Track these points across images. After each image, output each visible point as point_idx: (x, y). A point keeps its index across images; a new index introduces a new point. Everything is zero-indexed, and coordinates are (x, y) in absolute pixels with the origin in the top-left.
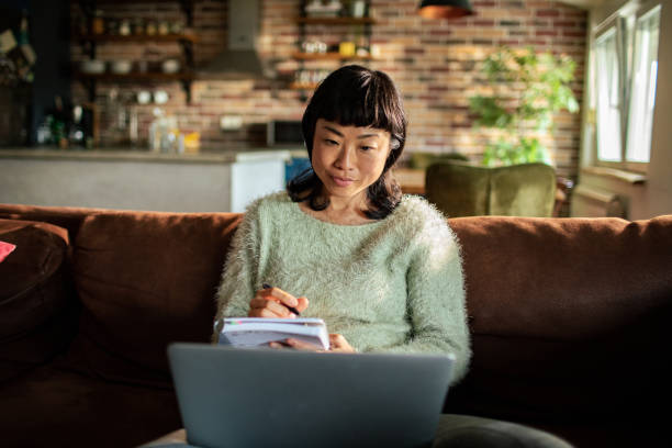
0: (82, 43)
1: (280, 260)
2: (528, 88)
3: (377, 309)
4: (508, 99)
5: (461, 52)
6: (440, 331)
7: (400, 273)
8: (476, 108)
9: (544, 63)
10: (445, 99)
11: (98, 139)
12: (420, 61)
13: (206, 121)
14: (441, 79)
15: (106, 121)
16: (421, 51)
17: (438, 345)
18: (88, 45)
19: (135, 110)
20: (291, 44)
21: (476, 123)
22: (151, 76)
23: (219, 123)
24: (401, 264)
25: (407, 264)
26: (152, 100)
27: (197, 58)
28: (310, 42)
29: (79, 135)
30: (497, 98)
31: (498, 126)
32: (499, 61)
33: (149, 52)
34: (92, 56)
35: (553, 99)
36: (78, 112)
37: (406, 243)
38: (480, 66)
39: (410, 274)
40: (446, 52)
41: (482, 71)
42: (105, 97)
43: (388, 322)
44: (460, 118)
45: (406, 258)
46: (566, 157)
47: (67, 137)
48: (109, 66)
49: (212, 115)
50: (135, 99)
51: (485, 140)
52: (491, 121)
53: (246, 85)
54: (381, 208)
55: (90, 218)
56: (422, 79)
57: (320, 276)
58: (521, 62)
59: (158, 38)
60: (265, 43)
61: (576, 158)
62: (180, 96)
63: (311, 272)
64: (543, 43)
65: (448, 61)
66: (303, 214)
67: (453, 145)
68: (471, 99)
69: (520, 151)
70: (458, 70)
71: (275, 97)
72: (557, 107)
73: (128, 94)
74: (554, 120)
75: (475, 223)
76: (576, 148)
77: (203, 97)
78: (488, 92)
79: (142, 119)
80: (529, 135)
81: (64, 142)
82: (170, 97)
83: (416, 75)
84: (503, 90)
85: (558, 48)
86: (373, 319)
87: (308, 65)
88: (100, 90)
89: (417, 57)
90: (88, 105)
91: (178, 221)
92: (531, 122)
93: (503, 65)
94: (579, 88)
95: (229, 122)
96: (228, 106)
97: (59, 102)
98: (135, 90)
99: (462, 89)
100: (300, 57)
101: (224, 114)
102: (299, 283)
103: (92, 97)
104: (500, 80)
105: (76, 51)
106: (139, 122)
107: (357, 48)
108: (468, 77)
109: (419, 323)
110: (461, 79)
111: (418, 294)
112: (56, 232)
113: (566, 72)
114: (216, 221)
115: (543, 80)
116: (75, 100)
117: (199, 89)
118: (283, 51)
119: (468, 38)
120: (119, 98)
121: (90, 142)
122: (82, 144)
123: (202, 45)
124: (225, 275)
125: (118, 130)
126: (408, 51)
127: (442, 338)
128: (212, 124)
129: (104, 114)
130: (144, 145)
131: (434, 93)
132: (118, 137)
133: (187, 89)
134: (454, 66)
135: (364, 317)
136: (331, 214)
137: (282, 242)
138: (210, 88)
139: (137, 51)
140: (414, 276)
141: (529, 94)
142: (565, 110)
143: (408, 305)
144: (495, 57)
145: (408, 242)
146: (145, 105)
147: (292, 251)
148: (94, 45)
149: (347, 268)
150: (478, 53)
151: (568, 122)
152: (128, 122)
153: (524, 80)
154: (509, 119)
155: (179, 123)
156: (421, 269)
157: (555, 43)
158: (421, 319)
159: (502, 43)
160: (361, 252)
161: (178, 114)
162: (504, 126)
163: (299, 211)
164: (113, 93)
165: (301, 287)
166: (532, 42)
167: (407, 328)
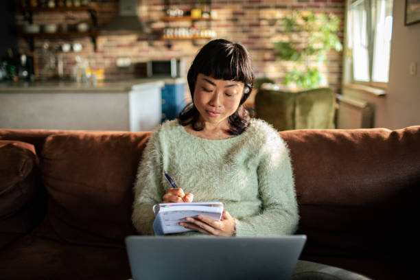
0: (23, 13)
1: (178, 165)
2: (311, 36)
3: (241, 193)
4: (298, 43)
5: (268, 14)
6: (281, 205)
7: (253, 169)
8: (278, 50)
9: (320, 19)
10: (259, 43)
11: (38, 76)
12: (242, 21)
13: (107, 62)
14: (255, 31)
15: (42, 64)
16: (242, 14)
17: (280, 213)
18: (28, 15)
19: (61, 56)
20: (160, 11)
21: (278, 58)
22: (70, 34)
23: (115, 63)
24: (254, 164)
25: (257, 164)
26: (72, 49)
27: (100, 21)
28: (172, 9)
29: (25, 74)
30: (291, 42)
31: (292, 60)
32: (292, 19)
33: (68, 18)
34: (31, 21)
35: (326, 42)
36: (24, 58)
37: (257, 152)
38: (280, 22)
39: (260, 170)
40: (259, 14)
41: (282, 25)
42: (41, 48)
43: (248, 201)
44: (268, 55)
45: (257, 161)
46: (334, 78)
47: (17, 75)
48: (42, 28)
49: (111, 58)
50: (60, 49)
51: (284, 70)
52: (288, 57)
53: (132, 38)
54: (238, 128)
55: (50, 138)
56: (244, 32)
57: (204, 174)
58: (306, 19)
59: (74, 9)
60: (143, 11)
61: (340, 79)
62: (90, 46)
63: (198, 172)
64: (318, 7)
65: (260, 19)
66: (188, 134)
67: (264, 73)
68: (275, 44)
69: (307, 76)
70: (266, 25)
71: (151, 45)
72: (328, 48)
73: (56, 46)
74: (328, 55)
75: (297, 135)
76: (340, 73)
77: (104, 46)
78: (285, 39)
79: (66, 62)
80: (312, 65)
81: (15, 78)
82: (83, 47)
83: (239, 29)
84: (295, 37)
85: (328, 10)
86: (239, 200)
87: (172, 24)
88: (37, 43)
89: (240, 18)
90: (30, 54)
91: (108, 139)
92: (313, 57)
93: (294, 22)
94: (341, 35)
95: (122, 62)
96: (121, 52)
97: (10, 52)
98: (60, 43)
99: (269, 37)
100: (166, 19)
101: (118, 57)
102: (191, 180)
103: (32, 48)
104: (293, 31)
105: (20, 18)
106: (64, 64)
107: (202, 13)
108: (272, 30)
109: (267, 201)
110: (268, 31)
111: (265, 182)
112: (27, 148)
113: (334, 26)
114: (133, 139)
115: (320, 30)
116: (21, 51)
117: (102, 41)
118: (156, 15)
119: (272, 5)
120: (50, 49)
121: (32, 78)
122: (28, 79)
123: (102, 13)
124: (138, 176)
125: (51, 69)
126: (235, 14)
127: (283, 209)
128: (112, 64)
129: (40, 58)
130: (68, 79)
131: (251, 40)
132: (50, 74)
133: (94, 41)
134: (264, 23)
135: (234, 199)
136: (207, 132)
137: (177, 153)
138: (109, 41)
139: (60, 18)
140: (262, 172)
141: (311, 40)
142: (333, 49)
143: (259, 189)
144: (289, 17)
145: (258, 150)
146: (67, 53)
147: (184, 159)
148: (31, 14)
149: (221, 168)
150: (279, 14)
151: (335, 57)
152: (56, 64)
153: (307, 31)
154: (299, 55)
155: (90, 63)
156: (267, 167)
157: (326, 7)
158: (268, 199)
159: (293, 8)
160: (229, 157)
161: (89, 58)
162: (296, 60)
163: (185, 132)
164: (46, 45)
165: (192, 182)
166: (312, 7)
167: (259, 203)
